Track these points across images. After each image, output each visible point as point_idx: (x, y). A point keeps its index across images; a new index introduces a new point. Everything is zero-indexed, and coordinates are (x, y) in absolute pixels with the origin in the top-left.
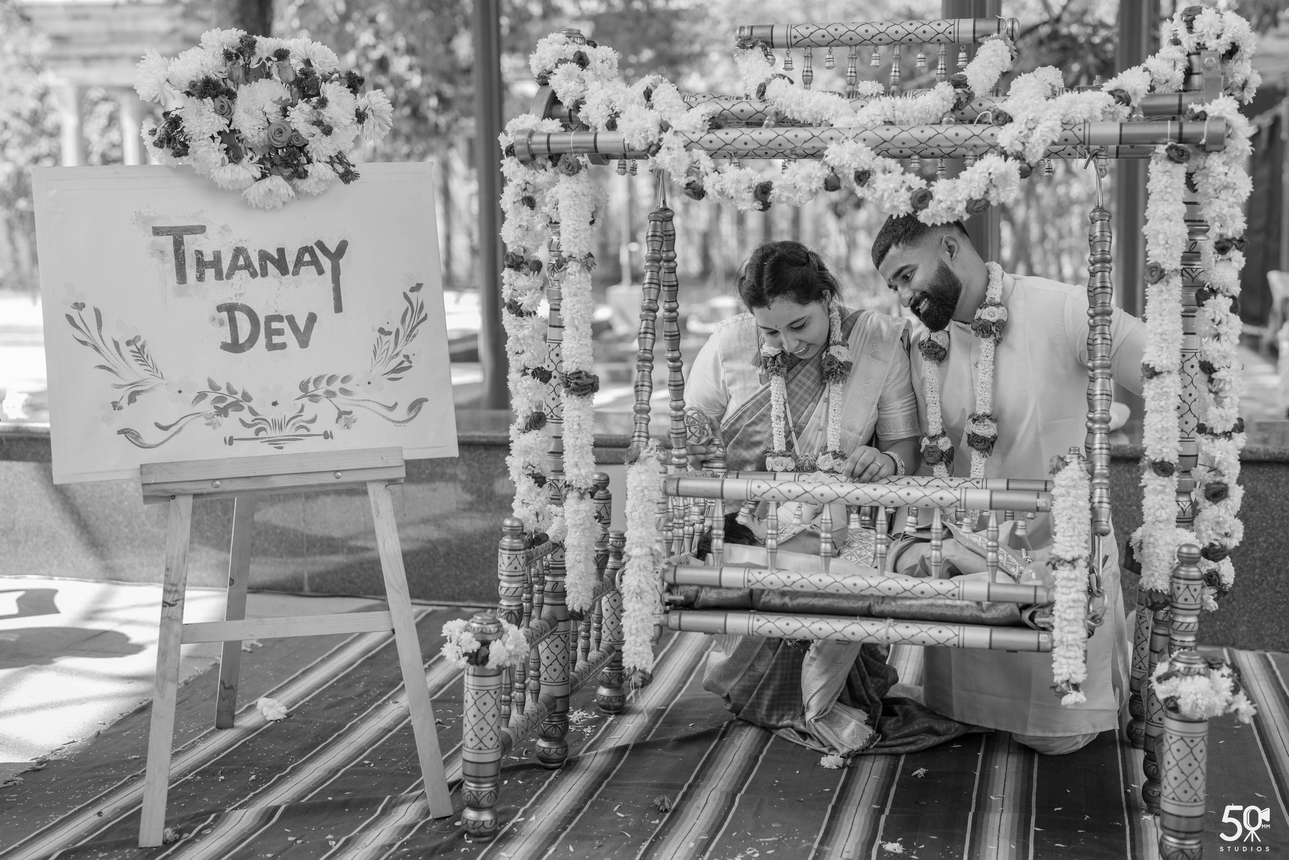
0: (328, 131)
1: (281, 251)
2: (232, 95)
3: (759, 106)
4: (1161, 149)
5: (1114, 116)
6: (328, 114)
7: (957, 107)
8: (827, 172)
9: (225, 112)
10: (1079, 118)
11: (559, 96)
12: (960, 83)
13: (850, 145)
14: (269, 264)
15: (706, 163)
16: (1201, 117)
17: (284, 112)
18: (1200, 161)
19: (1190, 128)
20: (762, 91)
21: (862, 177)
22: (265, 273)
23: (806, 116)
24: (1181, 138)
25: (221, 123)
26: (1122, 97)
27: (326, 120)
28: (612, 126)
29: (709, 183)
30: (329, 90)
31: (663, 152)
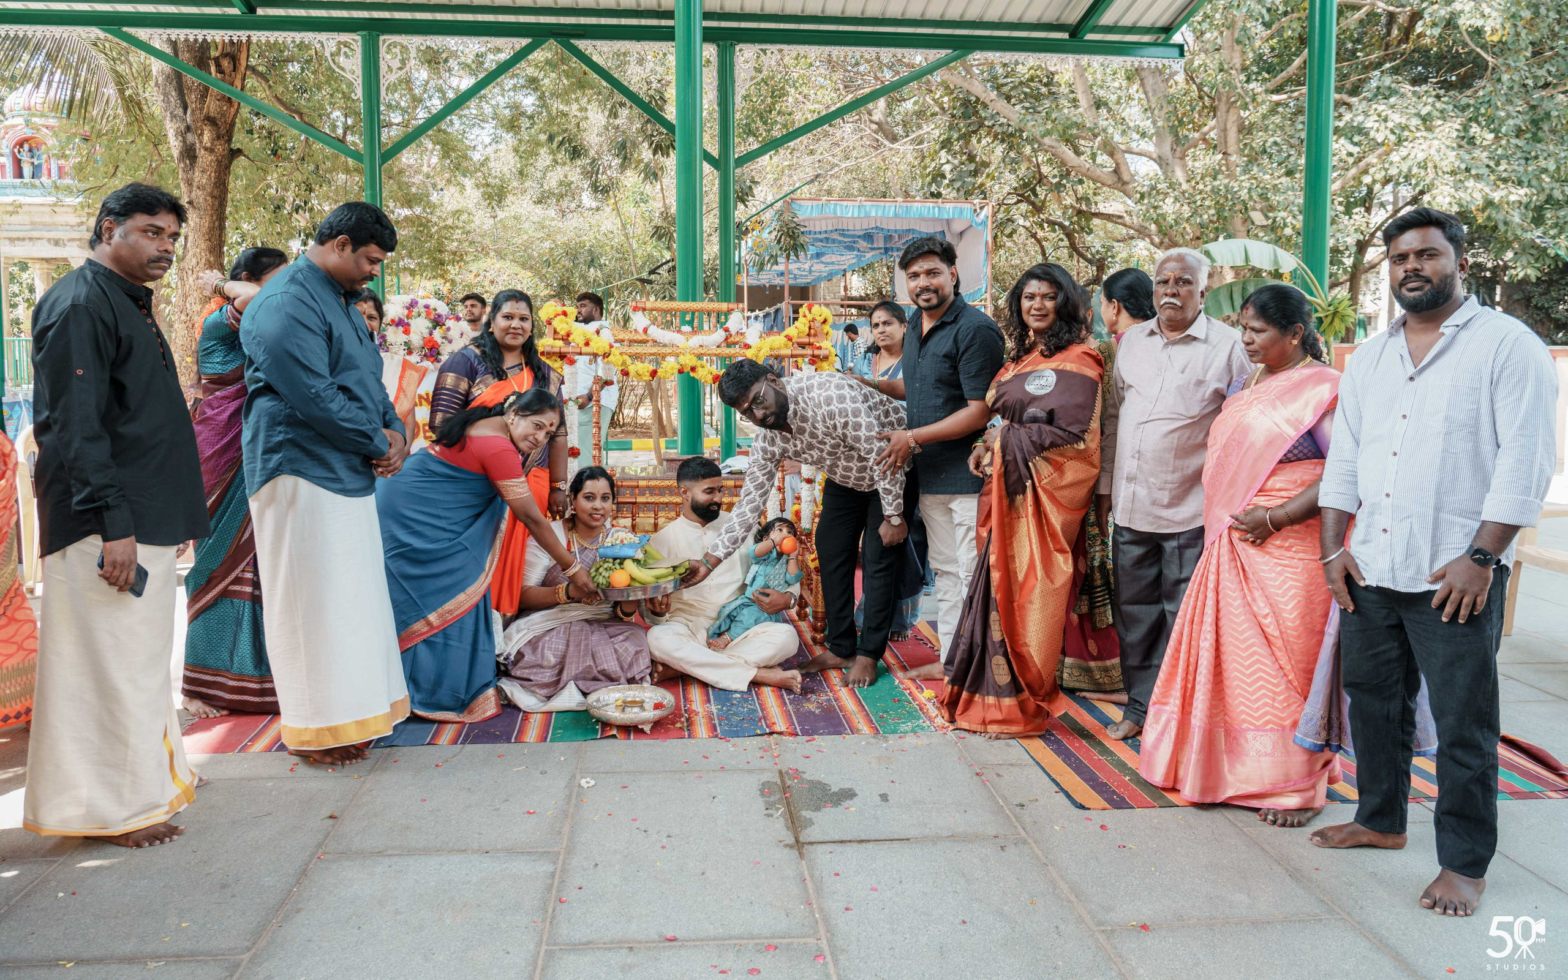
0: (450, 342)
1: (427, 394)
2: (408, 325)
3: (644, 337)
4: (807, 360)
5: (786, 346)
6: (451, 334)
7: (726, 339)
8: (678, 367)
9: (407, 332)
10: (776, 347)
11: (558, 330)
12: (727, 330)
13: (688, 356)
14: (423, 401)
15: (629, 361)
16: (820, 348)
17: (431, 334)
18: (819, 364)
19: (816, 352)
20: (645, 330)
21: (693, 369)
22: (421, 405)
23: (666, 342)
24: (813, 356)
25: (405, 338)
26: (790, 339)
27: (449, 337)
28: (587, 344)
29: (632, 369)
30: (450, 323)
31: (611, 357)
